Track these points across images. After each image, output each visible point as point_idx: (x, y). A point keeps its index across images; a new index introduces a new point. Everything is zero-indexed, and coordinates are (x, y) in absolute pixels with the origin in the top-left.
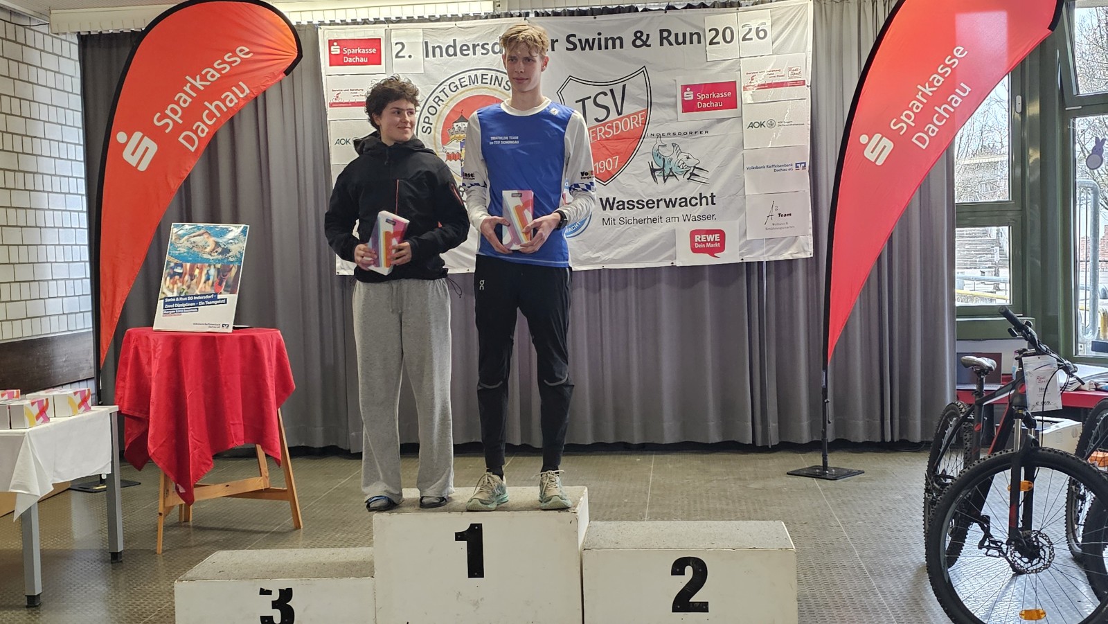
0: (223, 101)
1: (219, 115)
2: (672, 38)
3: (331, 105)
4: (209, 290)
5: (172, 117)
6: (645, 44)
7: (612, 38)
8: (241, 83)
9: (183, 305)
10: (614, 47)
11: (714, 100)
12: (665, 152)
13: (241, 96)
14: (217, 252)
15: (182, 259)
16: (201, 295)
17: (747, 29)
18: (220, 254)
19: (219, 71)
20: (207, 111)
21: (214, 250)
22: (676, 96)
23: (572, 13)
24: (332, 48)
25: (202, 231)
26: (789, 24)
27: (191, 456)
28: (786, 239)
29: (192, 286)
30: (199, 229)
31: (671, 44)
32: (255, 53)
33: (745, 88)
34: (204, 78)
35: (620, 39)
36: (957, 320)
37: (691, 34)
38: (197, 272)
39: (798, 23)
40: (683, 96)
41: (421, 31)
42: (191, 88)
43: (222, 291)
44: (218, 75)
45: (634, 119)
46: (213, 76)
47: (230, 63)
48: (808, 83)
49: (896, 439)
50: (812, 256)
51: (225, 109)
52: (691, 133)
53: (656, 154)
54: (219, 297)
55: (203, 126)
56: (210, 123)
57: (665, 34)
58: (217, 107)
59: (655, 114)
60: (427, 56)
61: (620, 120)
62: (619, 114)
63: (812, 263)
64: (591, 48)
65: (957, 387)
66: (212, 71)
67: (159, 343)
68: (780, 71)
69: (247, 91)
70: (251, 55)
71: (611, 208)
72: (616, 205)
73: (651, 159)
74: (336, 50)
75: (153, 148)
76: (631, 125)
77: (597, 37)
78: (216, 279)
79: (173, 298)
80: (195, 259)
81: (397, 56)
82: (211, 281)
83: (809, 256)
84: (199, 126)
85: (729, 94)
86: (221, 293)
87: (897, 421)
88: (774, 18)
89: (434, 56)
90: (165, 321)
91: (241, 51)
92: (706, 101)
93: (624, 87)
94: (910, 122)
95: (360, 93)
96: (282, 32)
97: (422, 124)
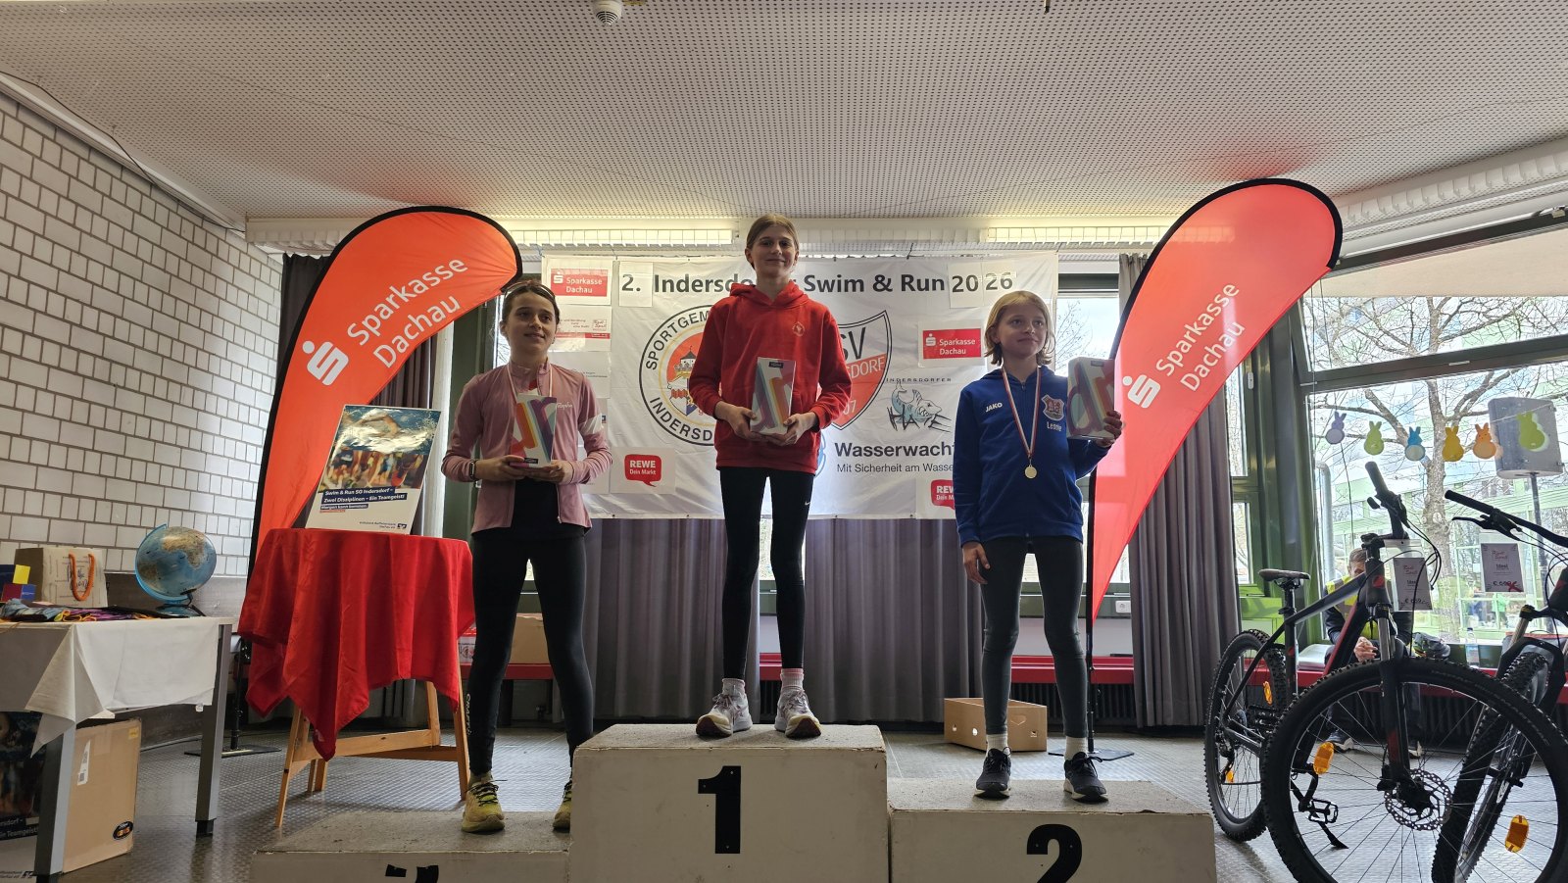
0: (430, 316)
1: (422, 329)
2: (914, 284)
5: (369, 328)
6: (886, 288)
7: (852, 281)
8: (451, 298)
10: (854, 290)
11: (958, 347)
12: (906, 399)
13: (450, 311)
17: (991, 279)
19: (427, 283)
20: (410, 325)
22: (917, 342)
24: (555, 277)
26: (1033, 275)
31: (913, 289)
32: (470, 268)
34: (410, 290)
35: (861, 282)
37: (934, 281)
39: (1043, 275)
40: (925, 342)
42: (394, 299)
44: (426, 288)
45: (873, 363)
46: (420, 288)
47: (441, 277)
51: (430, 324)
52: (932, 380)
53: (896, 400)
55: (403, 341)
56: (411, 337)
57: (907, 280)
58: (422, 321)
59: (895, 359)
60: (657, 290)
61: (859, 363)
62: (858, 357)
64: (830, 290)
66: (420, 284)
69: (457, 306)
70: (466, 269)
71: (847, 454)
72: (852, 451)
73: (890, 405)
74: (559, 279)
75: (343, 360)
76: (870, 368)
77: (837, 280)
81: (624, 288)
84: (398, 341)
85: (973, 342)
89: (664, 290)
91: (454, 264)
92: (949, 347)
93: (864, 329)
94: (1177, 362)
95: (580, 324)
96: (501, 248)
97: (646, 359)
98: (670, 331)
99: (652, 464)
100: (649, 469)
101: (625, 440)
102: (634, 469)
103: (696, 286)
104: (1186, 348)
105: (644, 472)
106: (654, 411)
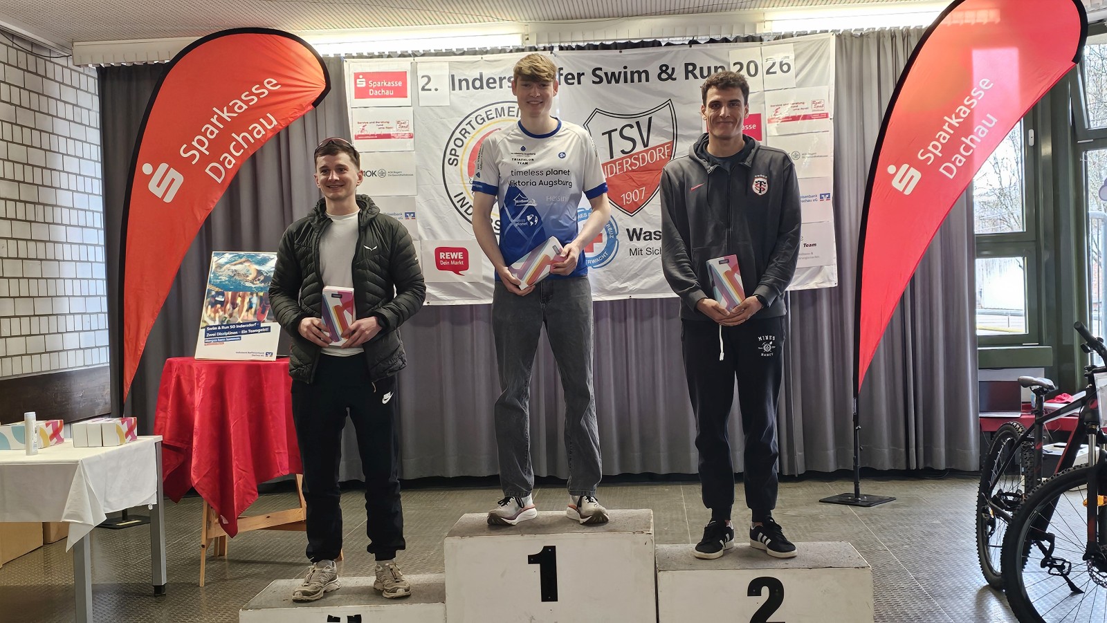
0: (251, 133)
1: (246, 147)
2: (697, 72)
3: (357, 137)
4: (251, 317)
5: (199, 148)
6: (670, 77)
7: (637, 72)
8: (268, 115)
9: (226, 334)
10: (640, 80)
13: (269, 127)
14: (259, 280)
15: (223, 288)
16: (243, 324)
17: (770, 63)
18: (262, 282)
19: (246, 102)
20: (234, 143)
21: (255, 278)
23: (595, 48)
24: (358, 80)
25: (243, 259)
26: (810, 58)
27: (235, 486)
28: (811, 269)
29: (234, 315)
30: (241, 258)
31: (696, 77)
32: (283, 85)
33: (770, 121)
34: (231, 110)
35: (646, 72)
36: (979, 349)
38: (239, 300)
39: (821, 57)
41: (447, 64)
42: (218, 120)
43: (265, 319)
44: (245, 107)
45: (660, 151)
46: (240, 107)
47: (258, 95)
48: (831, 115)
49: (921, 466)
50: (837, 285)
51: (252, 141)
54: (262, 325)
55: (230, 157)
56: (238, 154)
57: (690, 68)
58: (244, 138)
59: (681, 146)
60: (454, 89)
61: (646, 151)
62: (646, 145)
63: (836, 294)
64: (617, 81)
65: (981, 415)
66: (240, 103)
67: (203, 371)
68: (803, 103)
69: (275, 123)
70: (279, 86)
71: (638, 239)
72: (642, 236)
74: (362, 83)
75: (179, 179)
76: (657, 156)
77: (623, 70)
78: (258, 307)
79: (215, 326)
80: (237, 287)
81: (423, 89)
82: (253, 310)
83: (834, 286)
84: (226, 158)
85: (754, 126)
86: (264, 322)
87: (921, 449)
88: (798, 52)
89: (460, 89)
90: (206, 350)
91: (268, 83)
93: (650, 119)
94: (937, 152)
95: (385, 125)
96: (310, 64)
97: (448, 157)
98: (469, 128)
99: (460, 255)
100: (458, 260)
101: (433, 234)
102: (444, 260)
103: (490, 83)
104: (944, 138)
105: (453, 263)
106: (458, 205)
